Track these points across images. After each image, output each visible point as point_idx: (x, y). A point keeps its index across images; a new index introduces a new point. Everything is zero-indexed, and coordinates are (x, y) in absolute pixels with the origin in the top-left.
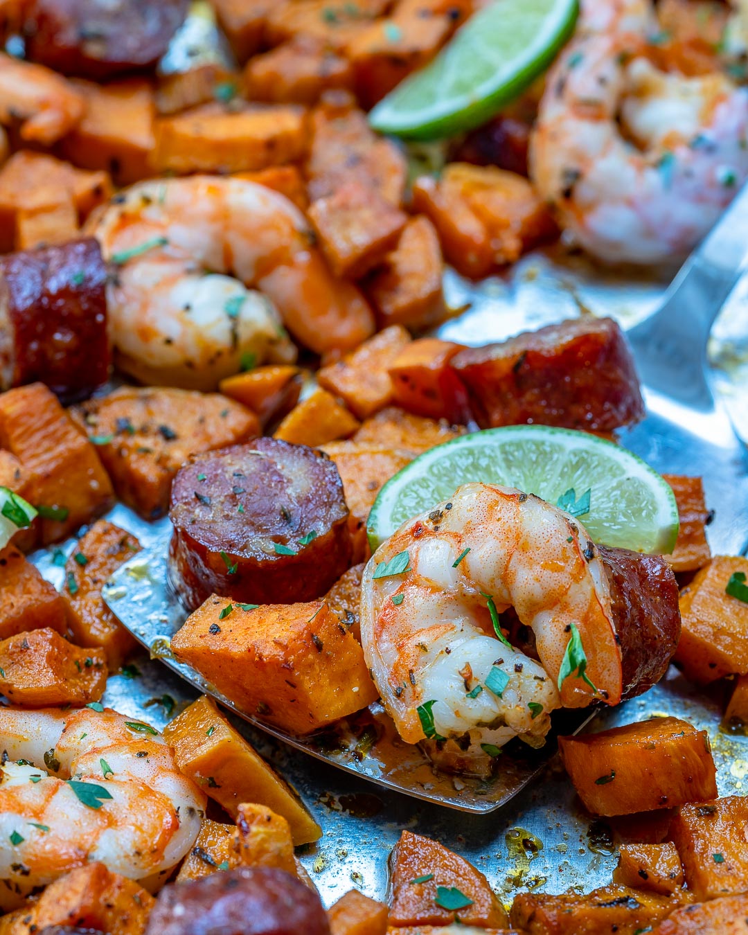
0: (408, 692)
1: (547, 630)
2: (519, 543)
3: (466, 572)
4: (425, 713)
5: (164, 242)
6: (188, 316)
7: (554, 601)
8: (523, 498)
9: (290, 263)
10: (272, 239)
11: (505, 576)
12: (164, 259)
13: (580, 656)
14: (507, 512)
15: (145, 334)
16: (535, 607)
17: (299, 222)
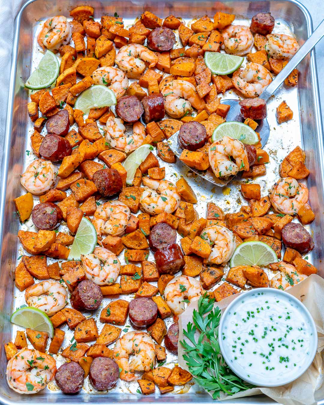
0: (217, 169)
1: (238, 160)
2: (234, 147)
3: (225, 151)
4: (220, 173)
5: (173, 93)
6: (177, 107)
7: (239, 156)
8: (234, 140)
9: (193, 96)
10: (190, 93)
11: (232, 152)
12: (173, 96)
13: (244, 165)
14: (232, 142)
15: (170, 110)
16: (236, 157)
17: (194, 89)
